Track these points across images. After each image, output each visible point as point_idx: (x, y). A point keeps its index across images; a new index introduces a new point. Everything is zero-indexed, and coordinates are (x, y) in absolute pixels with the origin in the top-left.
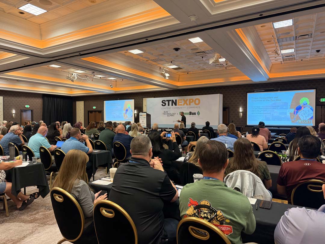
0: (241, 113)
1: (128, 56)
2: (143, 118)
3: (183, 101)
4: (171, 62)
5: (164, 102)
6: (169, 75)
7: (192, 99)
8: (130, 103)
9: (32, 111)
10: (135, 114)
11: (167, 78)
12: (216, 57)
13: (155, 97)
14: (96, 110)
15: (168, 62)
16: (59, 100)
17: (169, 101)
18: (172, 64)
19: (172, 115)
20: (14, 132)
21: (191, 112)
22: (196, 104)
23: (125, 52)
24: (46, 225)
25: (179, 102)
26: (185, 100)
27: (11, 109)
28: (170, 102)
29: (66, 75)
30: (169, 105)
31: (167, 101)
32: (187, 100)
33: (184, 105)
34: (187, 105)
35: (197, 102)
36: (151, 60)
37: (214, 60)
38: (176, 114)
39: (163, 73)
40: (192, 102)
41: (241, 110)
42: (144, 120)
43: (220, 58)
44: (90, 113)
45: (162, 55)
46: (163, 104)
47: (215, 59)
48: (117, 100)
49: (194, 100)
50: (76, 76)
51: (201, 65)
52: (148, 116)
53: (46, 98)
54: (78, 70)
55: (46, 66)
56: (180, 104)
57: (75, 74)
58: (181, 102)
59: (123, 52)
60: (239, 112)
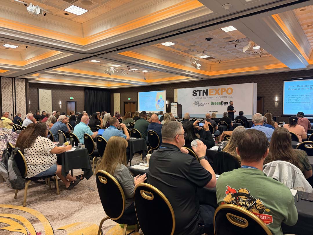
0: (277, 103)
1: (160, 49)
2: (174, 108)
3: (214, 90)
4: (203, 52)
5: (195, 92)
6: (200, 66)
7: (225, 89)
8: (162, 94)
9: (75, 102)
10: (166, 104)
11: (199, 68)
12: (250, 45)
13: (185, 88)
14: (131, 101)
15: (199, 52)
16: (98, 92)
17: (200, 91)
18: (203, 54)
19: (203, 105)
20: (62, 121)
21: (223, 102)
22: (228, 93)
23: (158, 45)
24: (90, 204)
25: (210, 92)
26: (217, 90)
27: (58, 101)
28: (202, 92)
29: (104, 69)
30: (200, 95)
31: (198, 91)
32: (219, 89)
33: (215, 94)
34: (219, 94)
35: (230, 91)
36: (183, 51)
37: (248, 49)
38: (207, 104)
39: (195, 63)
40: (224, 92)
41: (277, 99)
42: (175, 111)
43: (254, 46)
44: (126, 104)
45: (194, 45)
46: (193, 94)
47: (248, 47)
48: (150, 91)
49: (226, 89)
50: (113, 70)
51: (234, 54)
52: (180, 106)
53: (87, 91)
54: (115, 64)
55: (87, 62)
56: (211, 93)
57: (113, 68)
58: (213, 92)
59: (156, 45)
60: (274, 102)
